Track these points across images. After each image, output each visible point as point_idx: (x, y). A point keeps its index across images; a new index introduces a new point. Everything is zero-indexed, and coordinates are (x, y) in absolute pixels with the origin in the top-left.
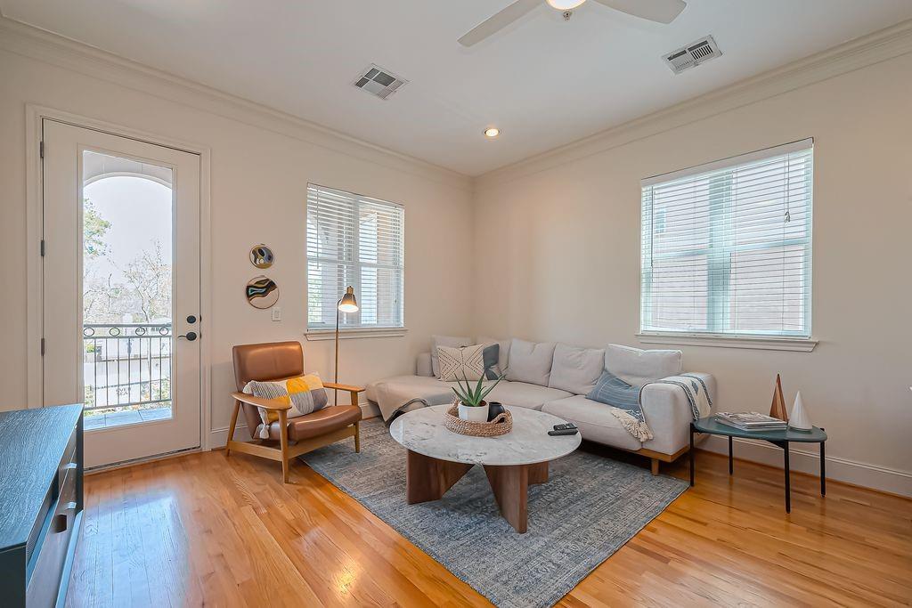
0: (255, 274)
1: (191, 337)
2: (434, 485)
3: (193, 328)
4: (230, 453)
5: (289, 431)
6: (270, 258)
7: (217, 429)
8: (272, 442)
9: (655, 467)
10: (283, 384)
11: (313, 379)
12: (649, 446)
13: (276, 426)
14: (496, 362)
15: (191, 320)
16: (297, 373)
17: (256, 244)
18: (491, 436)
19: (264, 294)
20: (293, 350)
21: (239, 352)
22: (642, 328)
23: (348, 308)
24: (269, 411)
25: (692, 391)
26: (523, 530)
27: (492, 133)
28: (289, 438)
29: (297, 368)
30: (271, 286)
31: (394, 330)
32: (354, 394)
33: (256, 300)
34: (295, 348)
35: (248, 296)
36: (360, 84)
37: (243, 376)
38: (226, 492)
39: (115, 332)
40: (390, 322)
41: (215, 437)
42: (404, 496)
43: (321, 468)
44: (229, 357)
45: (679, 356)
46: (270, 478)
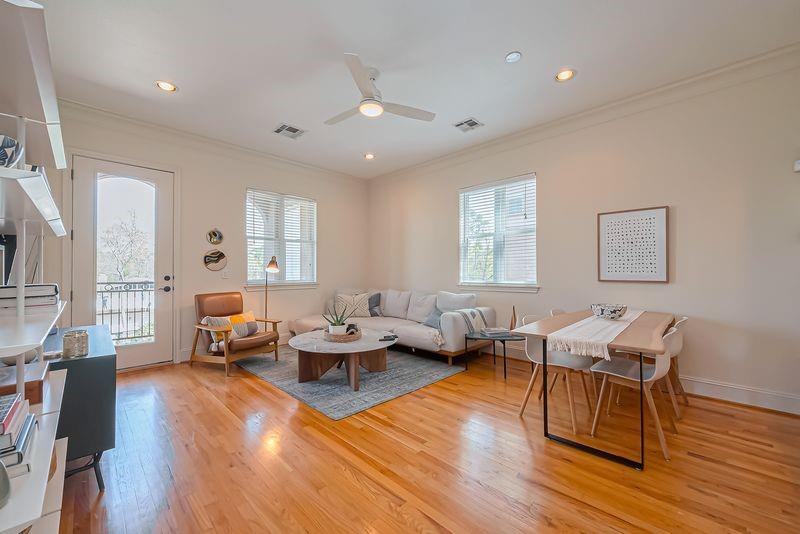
0: (211, 248)
1: (167, 289)
2: (314, 372)
3: (168, 284)
4: (192, 363)
5: (230, 345)
6: (221, 237)
7: (184, 349)
8: (220, 353)
9: (450, 361)
10: (228, 318)
11: (249, 315)
12: (443, 349)
13: (222, 343)
14: (378, 304)
15: (167, 278)
16: (240, 312)
17: (211, 229)
18: (345, 342)
19: (217, 261)
20: (235, 298)
21: (199, 299)
22: (462, 281)
23: (273, 270)
24: (218, 334)
25: (471, 318)
26: (357, 390)
27: (370, 157)
28: (229, 349)
29: (239, 309)
30: (221, 256)
31: (309, 284)
32: (275, 324)
33: (211, 265)
34: (237, 296)
35: (206, 263)
36: (278, 131)
37: (202, 314)
38: (189, 382)
39: (109, 287)
40: (307, 279)
41: (183, 354)
42: (297, 379)
43: (251, 369)
44: (192, 302)
45: (473, 297)
46: (217, 374)
